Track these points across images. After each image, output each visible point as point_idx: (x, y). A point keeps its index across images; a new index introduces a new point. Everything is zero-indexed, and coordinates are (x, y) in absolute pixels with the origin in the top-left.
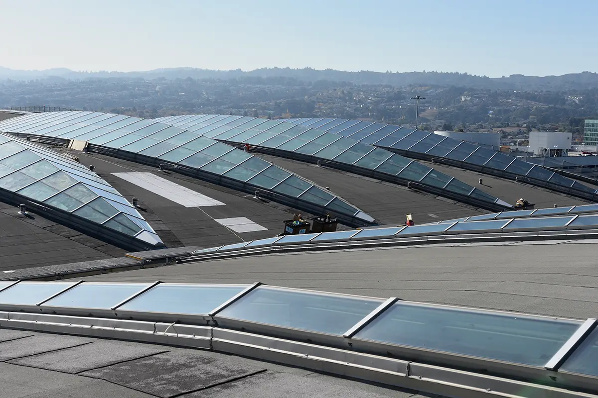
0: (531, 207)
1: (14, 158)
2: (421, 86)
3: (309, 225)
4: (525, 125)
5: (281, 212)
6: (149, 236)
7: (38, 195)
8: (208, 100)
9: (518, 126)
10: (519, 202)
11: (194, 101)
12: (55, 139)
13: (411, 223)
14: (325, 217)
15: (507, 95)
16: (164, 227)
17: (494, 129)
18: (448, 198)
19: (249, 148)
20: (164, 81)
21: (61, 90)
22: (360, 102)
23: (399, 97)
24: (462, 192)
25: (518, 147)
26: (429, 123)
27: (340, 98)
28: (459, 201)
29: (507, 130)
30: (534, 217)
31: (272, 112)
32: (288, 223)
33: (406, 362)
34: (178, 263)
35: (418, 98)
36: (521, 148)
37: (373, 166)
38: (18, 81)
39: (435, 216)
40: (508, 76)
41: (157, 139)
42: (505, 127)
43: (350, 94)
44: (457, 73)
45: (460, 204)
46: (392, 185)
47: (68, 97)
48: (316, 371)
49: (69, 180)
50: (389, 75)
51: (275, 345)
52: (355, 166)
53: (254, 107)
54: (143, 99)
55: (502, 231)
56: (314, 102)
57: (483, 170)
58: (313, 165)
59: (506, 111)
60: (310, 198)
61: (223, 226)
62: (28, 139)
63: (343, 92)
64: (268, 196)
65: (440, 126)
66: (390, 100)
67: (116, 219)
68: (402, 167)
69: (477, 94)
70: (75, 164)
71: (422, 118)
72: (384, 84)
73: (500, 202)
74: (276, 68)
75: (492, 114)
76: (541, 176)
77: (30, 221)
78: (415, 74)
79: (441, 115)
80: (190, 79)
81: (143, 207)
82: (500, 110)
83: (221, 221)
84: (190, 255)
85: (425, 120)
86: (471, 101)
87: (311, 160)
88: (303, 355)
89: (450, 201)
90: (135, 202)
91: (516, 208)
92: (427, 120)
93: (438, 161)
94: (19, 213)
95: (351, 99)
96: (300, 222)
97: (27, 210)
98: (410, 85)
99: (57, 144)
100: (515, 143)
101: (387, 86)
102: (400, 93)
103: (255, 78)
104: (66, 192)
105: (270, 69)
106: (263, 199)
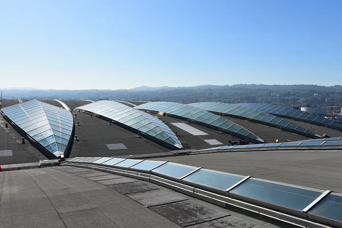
0: (329, 137)
1: (138, 118)
2: (298, 90)
3: (238, 143)
4: (341, 105)
5: (229, 137)
6: (178, 145)
7: (144, 130)
8: (216, 96)
9: (338, 105)
10: (324, 135)
11: (211, 97)
12: (154, 111)
13: (278, 142)
14: (244, 140)
15: (333, 93)
16: (185, 142)
17: (328, 106)
18: (297, 133)
19: (221, 114)
20: (200, 90)
21: (165, 94)
22: (274, 96)
23: (289, 94)
24: (302, 131)
25: (336, 113)
26: (301, 104)
27: (266, 95)
28: (300, 135)
29: (333, 107)
30: (339, 140)
31: (240, 100)
32: (230, 142)
33: (194, 188)
34: (187, 155)
35: (293, 95)
36: (338, 114)
37: (268, 121)
38: (151, 91)
39: (289, 140)
40: (333, 86)
41: (188, 111)
42: (333, 105)
43: (269, 94)
44: (312, 85)
45: (301, 136)
46: (275, 128)
47: (168, 96)
48: (173, 190)
49: (154, 125)
50: (285, 86)
51: (164, 181)
52: (261, 121)
53: (233, 98)
54: (193, 96)
55: (321, 146)
56: (256, 97)
57: (313, 123)
58: (245, 121)
59: (333, 99)
60: (240, 133)
61: (206, 142)
62: (146, 112)
63: (267, 93)
64: (225, 132)
65: (305, 105)
66: (285, 95)
67: (168, 139)
68: (279, 121)
69: (321, 93)
70: (158, 120)
71: (298, 102)
72: (283, 89)
73: (317, 135)
74: (241, 84)
75: (327, 100)
76: (337, 125)
77: (141, 139)
78: (296, 85)
79: (306, 101)
80: (209, 89)
81: (179, 135)
82: (330, 99)
83: (206, 141)
84: (191, 152)
85: (299, 103)
86: (318, 95)
87: (244, 119)
88: (170, 185)
89: (297, 134)
90: (176, 133)
91: (322, 138)
92: (301, 103)
93: (295, 119)
94: (138, 136)
95: (270, 95)
96: (234, 142)
97: (140, 135)
98: (293, 90)
99: (154, 113)
100: (335, 112)
101: (284, 90)
102: (289, 92)
103: (234, 88)
104: (153, 129)
105: (239, 85)
106: (223, 133)
